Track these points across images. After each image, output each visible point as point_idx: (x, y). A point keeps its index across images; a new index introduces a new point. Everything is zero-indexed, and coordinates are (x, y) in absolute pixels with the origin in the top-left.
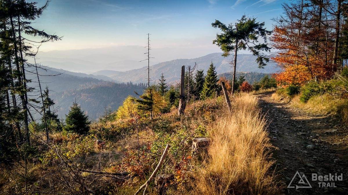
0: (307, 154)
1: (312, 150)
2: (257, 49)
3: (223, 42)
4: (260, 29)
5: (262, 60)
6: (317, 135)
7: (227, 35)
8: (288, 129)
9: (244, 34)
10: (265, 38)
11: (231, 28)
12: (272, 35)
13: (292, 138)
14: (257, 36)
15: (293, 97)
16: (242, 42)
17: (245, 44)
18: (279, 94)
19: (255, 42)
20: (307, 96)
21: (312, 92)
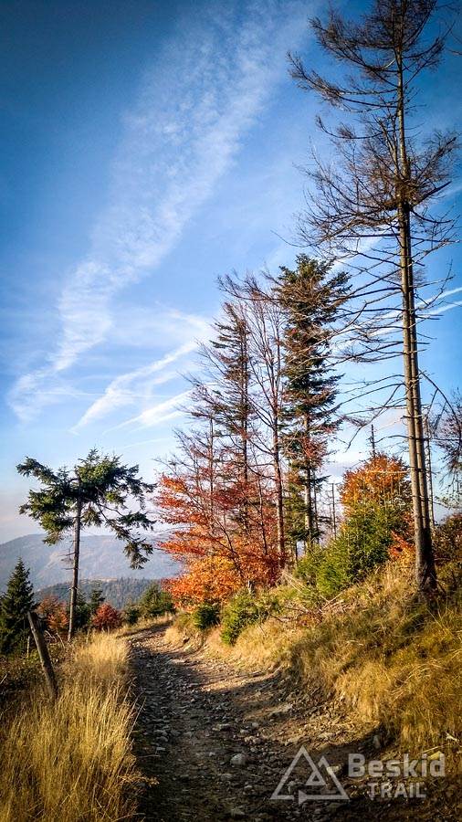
0: (232, 780)
1: (243, 767)
2: (125, 524)
3: (47, 508)
4: (130, 480)
5: (137, 550)
6: (255, 724)
7: (54, 492)
8: (192, 718)
9: (95, 491)
10: (141, 499)
11: (65, 476)
12: (156, 493)
13: (199, 742)
14: (123, 494)
15: (208, 633)
16: (91, 509)
17: (99, 513)
18: (181, 629)
19: (120, 510)
20: (235, 629)
21: (244, 617)
